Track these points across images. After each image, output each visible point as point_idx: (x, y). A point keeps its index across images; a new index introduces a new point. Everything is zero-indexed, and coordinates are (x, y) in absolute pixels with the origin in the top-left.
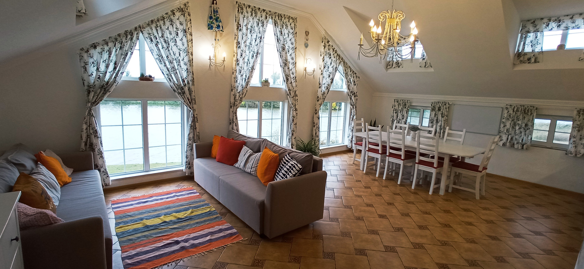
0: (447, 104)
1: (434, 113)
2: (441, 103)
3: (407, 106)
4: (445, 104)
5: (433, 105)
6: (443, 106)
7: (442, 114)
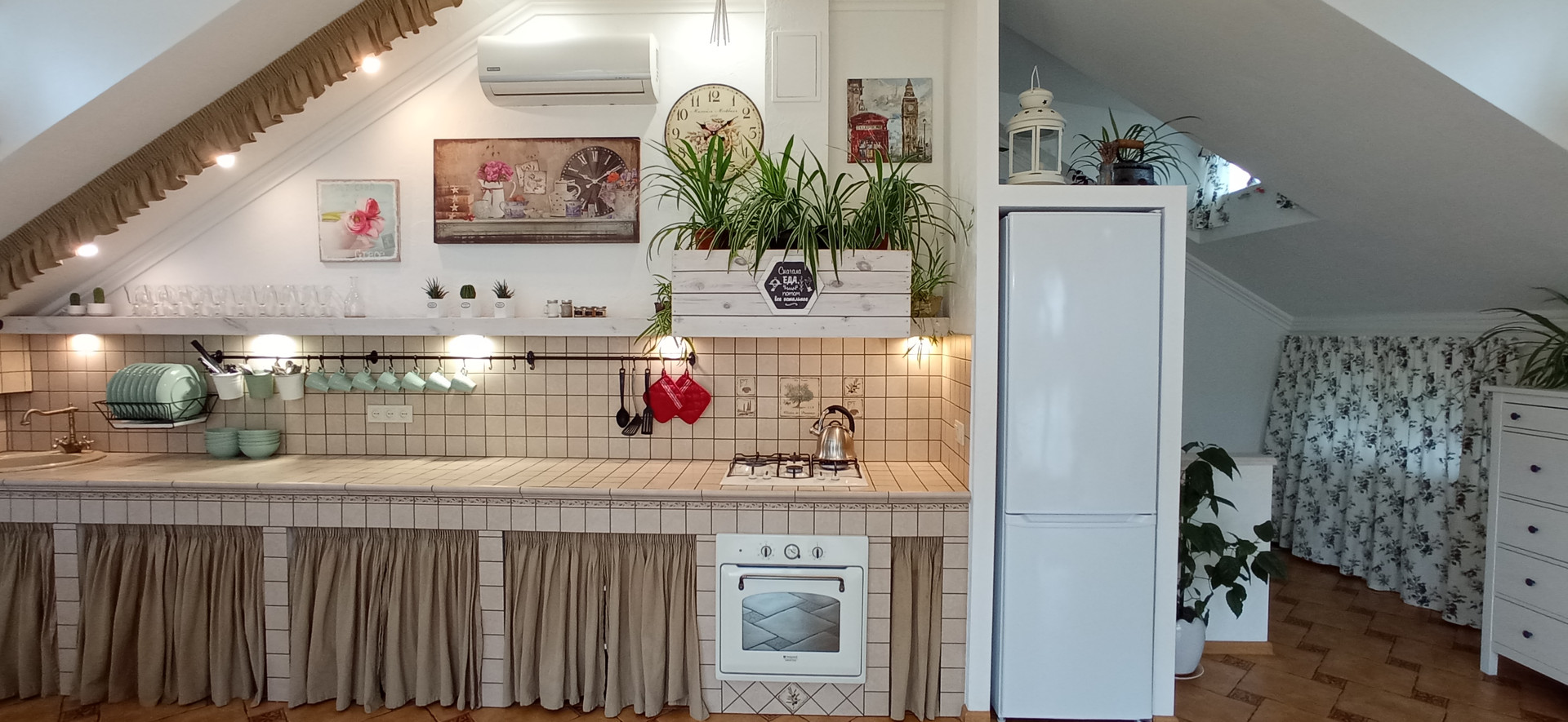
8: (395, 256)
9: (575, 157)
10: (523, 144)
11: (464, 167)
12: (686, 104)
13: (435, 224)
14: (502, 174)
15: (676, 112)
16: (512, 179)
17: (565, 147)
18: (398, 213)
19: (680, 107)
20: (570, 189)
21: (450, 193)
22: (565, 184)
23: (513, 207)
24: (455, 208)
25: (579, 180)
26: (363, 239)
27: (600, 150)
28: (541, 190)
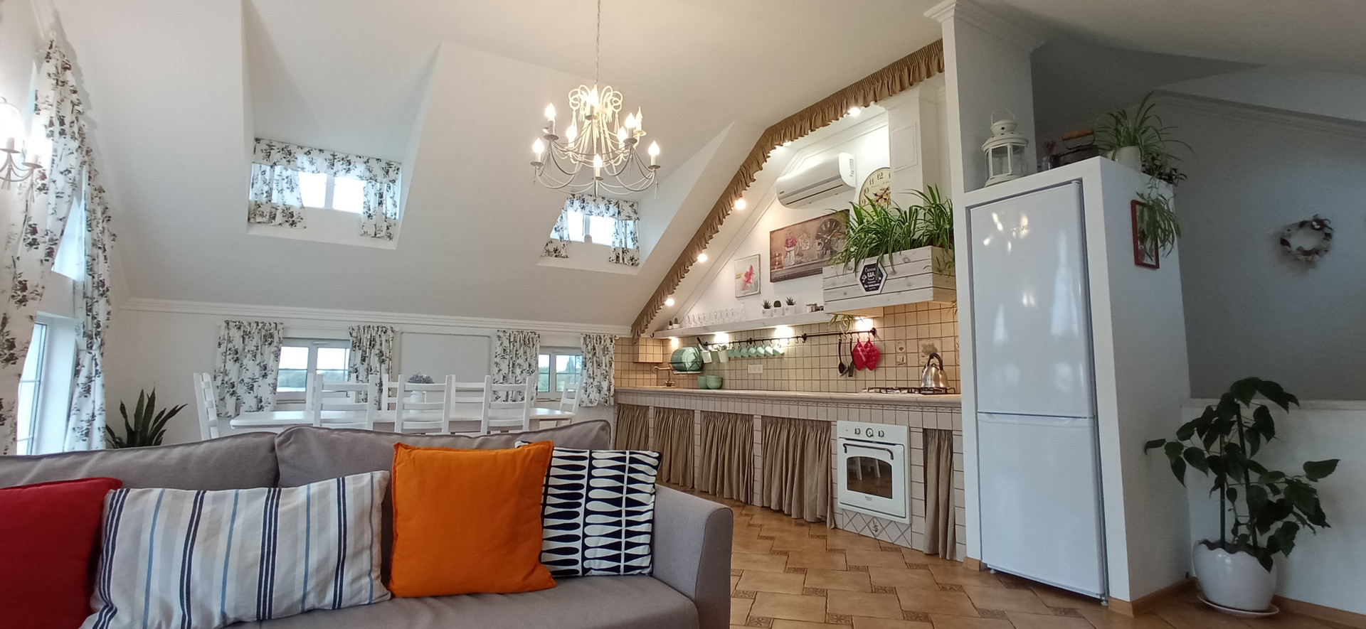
2: (375, 329)
3: (276, 340)
4: (385, 332)
5: (354, 334)
6: (380, 336)
7: (381, 354)
8: (758, 291)
9: (821, 228)
10: (800, 225)
11: (780, 242)
12: (868, 185)
13: (771, 273)
14: (793, 244)
15: (864, 191)
16: (797, 244)
17: (817, 222)
18: (760, 270)
19: (865, 187)
20: (819, 244)
21: (776, 256)
22: (817, 241)
23: (799, 259)
24: (777, 263)
25: (823, 239)
26: (748, 285)
27: (830, 220)
28: (808, 248)
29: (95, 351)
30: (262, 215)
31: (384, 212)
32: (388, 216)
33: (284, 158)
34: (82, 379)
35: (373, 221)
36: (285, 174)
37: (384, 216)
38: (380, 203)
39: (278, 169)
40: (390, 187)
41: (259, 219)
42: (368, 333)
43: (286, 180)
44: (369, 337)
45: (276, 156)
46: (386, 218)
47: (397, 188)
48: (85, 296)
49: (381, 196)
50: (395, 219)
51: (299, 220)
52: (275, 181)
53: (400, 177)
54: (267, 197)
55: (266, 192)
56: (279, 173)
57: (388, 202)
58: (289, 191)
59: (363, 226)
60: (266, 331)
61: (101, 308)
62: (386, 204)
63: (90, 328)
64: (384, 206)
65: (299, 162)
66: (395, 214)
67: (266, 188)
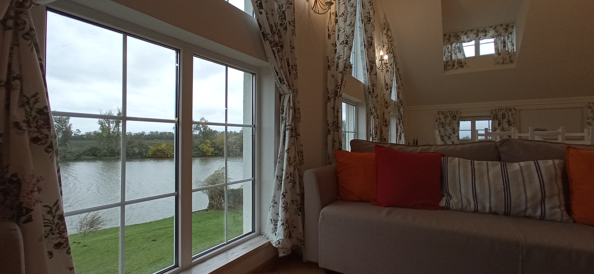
0: (513, 110)
1: (497, 122)
2: (505, 109)
3: (457, 118)
4: (510, 111)
5: (493, 113)
6: (508, 113)
7: (509, 121)
29: (401, 125)
30: (449, 66)
31: (507, 50)
32: (510, 51)
33: (456, 39)
34: (399, 134)
35: (502, 56)
36: (457, 46)
37: (507, 52)
38: (504, 46)
39: (454, 45)
40: (509, 37)
41: (448, 68)
42: (501, 112)
43: (457, 49)
44: (501, 113)
45: (452, 39)
46: (508, 52)
47: (514, 36)
48: (398, 106)
49: (504, 42)
50: (514, 52)
51: (464, 64)
52: (453, 50)
53: (514, 30)
54: (450, 58)
55: (450, 56)
56: (454, 46)
57: (509, 45)
58: (459, 53)
59: (496, 60)
60: (453, 114)
61: (402, 110)
62: (508, 46)
63: (399, 117)
64: (507, 47)
65: (462, 39)
66: (514, 50)
67: (450, 54)
